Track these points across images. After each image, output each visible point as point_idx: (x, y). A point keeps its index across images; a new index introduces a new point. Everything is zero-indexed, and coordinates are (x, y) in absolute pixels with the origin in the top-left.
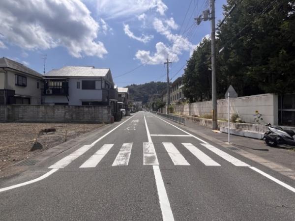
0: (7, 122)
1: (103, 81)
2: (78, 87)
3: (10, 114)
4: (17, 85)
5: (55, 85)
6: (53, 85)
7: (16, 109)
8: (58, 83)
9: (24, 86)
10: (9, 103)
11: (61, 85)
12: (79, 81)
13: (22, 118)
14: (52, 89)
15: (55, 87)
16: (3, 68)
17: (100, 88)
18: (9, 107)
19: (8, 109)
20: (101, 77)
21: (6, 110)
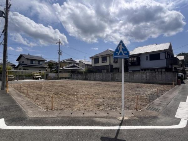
0: (111, 81)
1: (166, 53)
2: (147, 59)
3: (112, 77)
4: (114, 62)
5: (133, 60)
6: (131, 60)
7: (115, 75)
8: (134, 58)
9: (117, 62)
10: (111, 72)
11: (136, 59)
12: (147, 55)
13: (117, 79)
14: (131, 62)
15: (133, 61)
16: (109, 54)
17: (164, 58)
18: (112, 73)
19: (112, 75)
20: (165, 50)
21: (111, 75)
